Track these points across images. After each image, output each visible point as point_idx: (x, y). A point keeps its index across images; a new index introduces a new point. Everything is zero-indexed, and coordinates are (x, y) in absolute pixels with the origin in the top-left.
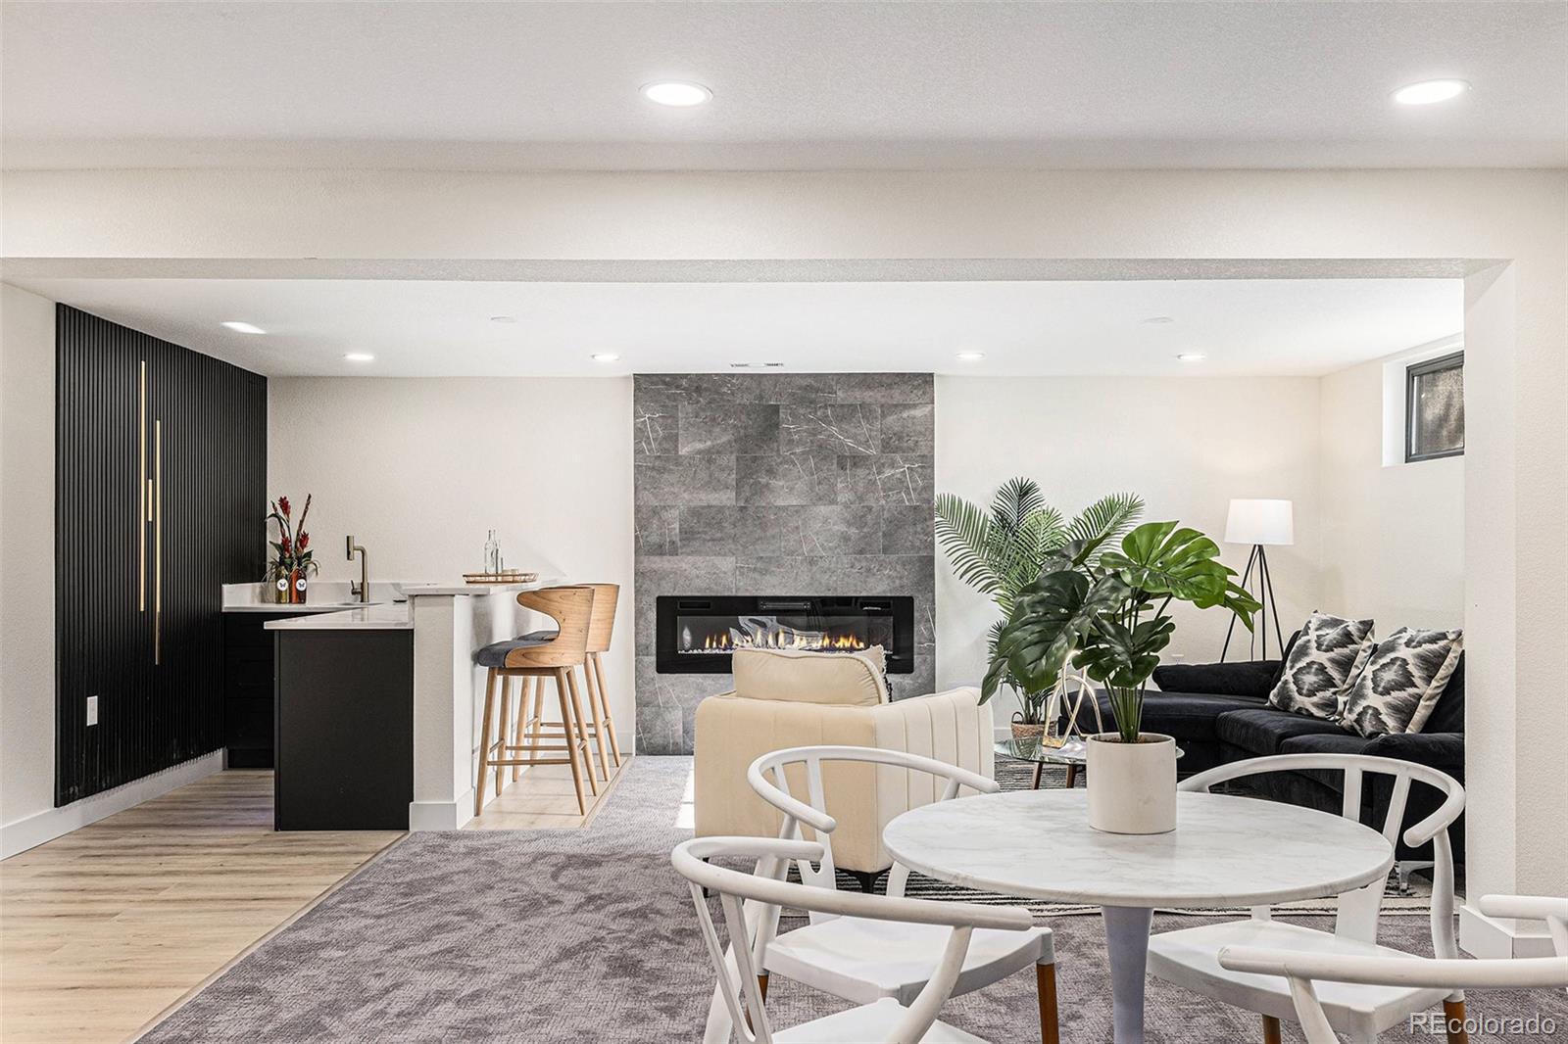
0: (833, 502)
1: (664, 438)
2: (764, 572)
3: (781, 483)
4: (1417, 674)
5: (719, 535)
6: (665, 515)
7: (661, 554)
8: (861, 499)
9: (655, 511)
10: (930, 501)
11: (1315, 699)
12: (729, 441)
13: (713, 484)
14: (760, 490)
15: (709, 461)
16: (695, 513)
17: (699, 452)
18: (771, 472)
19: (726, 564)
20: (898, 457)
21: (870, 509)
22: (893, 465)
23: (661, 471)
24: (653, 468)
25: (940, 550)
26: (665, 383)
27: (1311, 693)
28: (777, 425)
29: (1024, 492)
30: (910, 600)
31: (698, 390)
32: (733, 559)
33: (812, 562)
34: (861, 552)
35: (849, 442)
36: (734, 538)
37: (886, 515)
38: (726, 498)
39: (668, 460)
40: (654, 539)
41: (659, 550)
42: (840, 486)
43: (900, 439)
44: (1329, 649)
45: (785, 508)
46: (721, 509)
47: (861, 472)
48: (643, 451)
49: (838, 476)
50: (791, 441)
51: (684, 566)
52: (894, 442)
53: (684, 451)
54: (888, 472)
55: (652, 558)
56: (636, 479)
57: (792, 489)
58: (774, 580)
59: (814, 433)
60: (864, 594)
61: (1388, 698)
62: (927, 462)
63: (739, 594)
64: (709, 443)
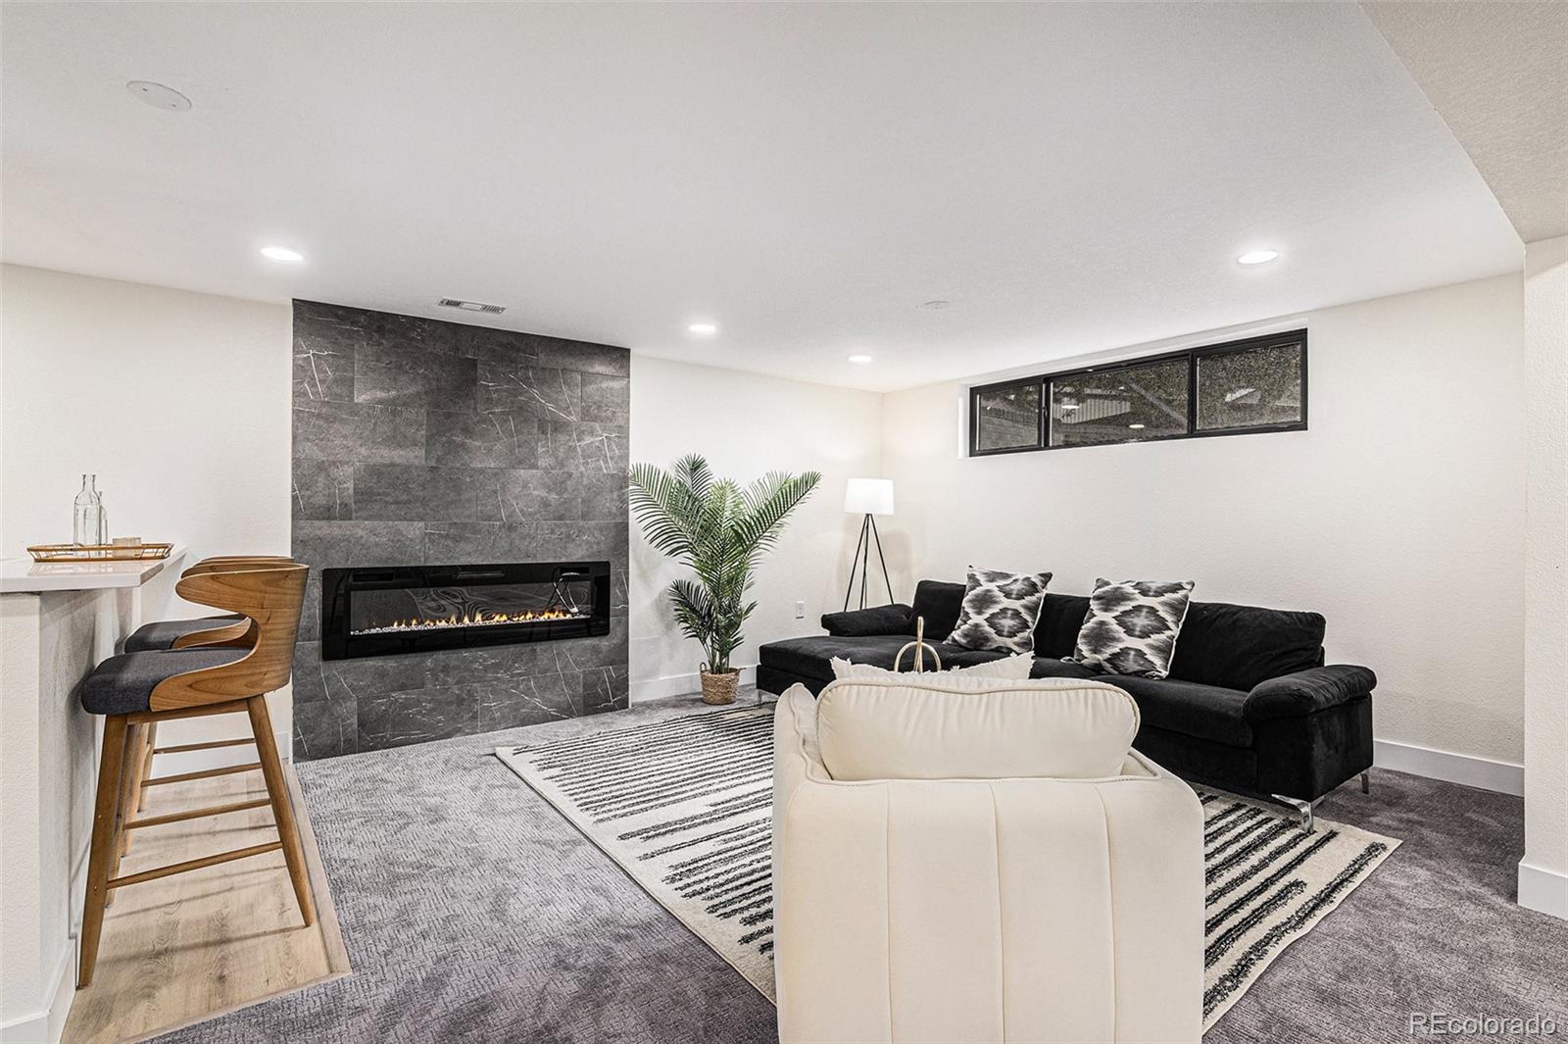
0: (534, 466)
1: (335, 381)
2: (457, 539)
3: (477, 444)
4: (1170, 619)
5: (405, 497)
6: (334, 472)
7: (329, 518)
8: (562, 465)
9: (321, 467)
10: (624, 470)
11: (1016, 639)
12: (418, 393)
13: (395, 440)
14: (454, 449)
15: (394, 413)
16: (376, 471)
17: (380, 401)
18: (467, 431)
19: (414, 529)
20: (597, 425)
21: (570, 475)
22: (592, 433)
23: (330, 420)
24: (319, 416)
25: (633, 516)
26: (337, 316)
27: (1012, 634)
28: (474, 381)
29: (696, 466)
30: (607, 564)
31: (380, 330)
32: (422, 524)
33: (511, 528)
34: (561, 518)
35: (550, 406)
36: (424, 502)
37: (585, 481)
38: (412, 456)
39: (340, 407)
40: (320, 500)
41: (327, 514)
42: (540, 450)
43: (599, 408)
44: (1020, 597)
45: (482, 471)
46: (407, 469)
47: (562, 438)
48: (305, 394)
49: (539, 440)
50: (489, 400)
51: (360, 533)
52: (594, 411)
53: (360, 398)
54: (588, 440)
55: (317, 523)
56: (295, 427)
57: (490, 450)
58: (469, 548)
59: (515, 393)
60: (563, 560)
61: (1149, 641)
62: (623, 432)
63: (429, 564)
64: (393, 393)
